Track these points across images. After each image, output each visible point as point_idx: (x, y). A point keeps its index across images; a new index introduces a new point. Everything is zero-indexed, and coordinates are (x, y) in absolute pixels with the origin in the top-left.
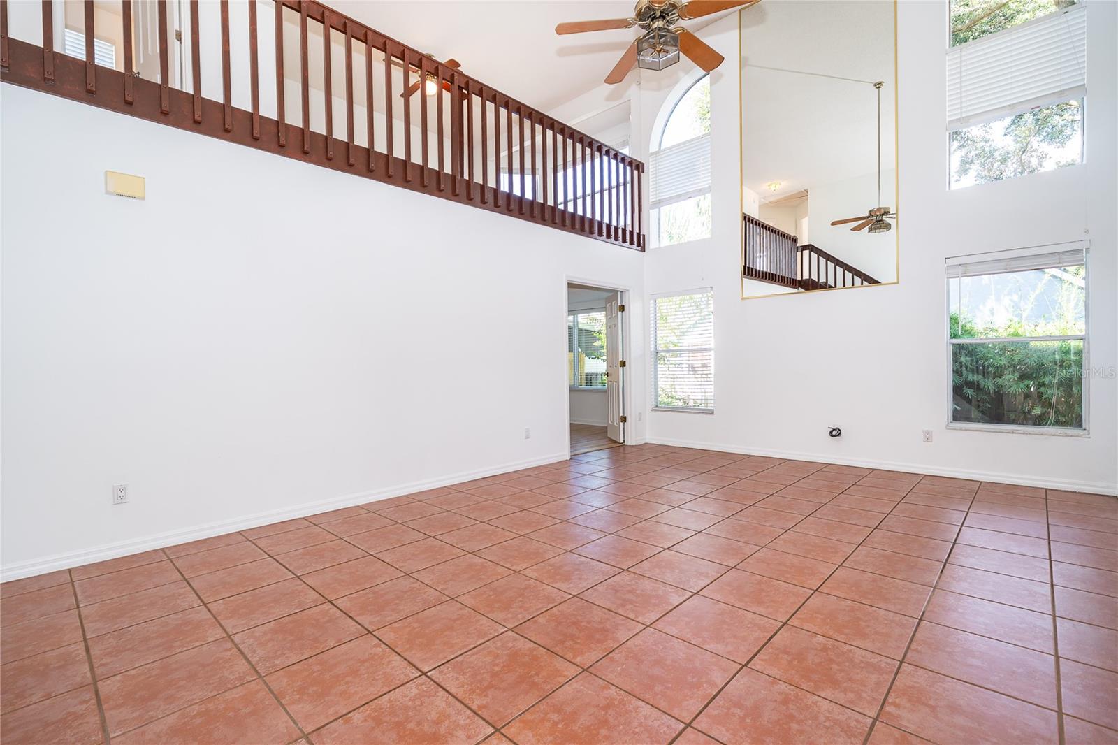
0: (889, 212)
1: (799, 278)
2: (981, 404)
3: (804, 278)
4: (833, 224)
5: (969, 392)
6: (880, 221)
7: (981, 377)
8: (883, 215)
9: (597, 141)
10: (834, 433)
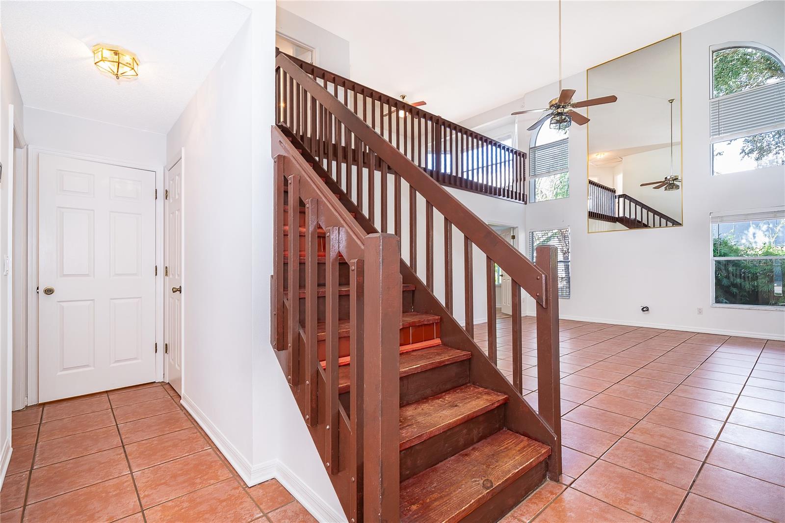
0: (677, 179)
1: (617, 216)
2: (743, 298)
3: (620, 216)
4: (641, 186)
5: (735, 290)
6: (672, 184)
7: (743, 280)
8: (674, 180)
9: (485, 137)
10: (645, 309)
